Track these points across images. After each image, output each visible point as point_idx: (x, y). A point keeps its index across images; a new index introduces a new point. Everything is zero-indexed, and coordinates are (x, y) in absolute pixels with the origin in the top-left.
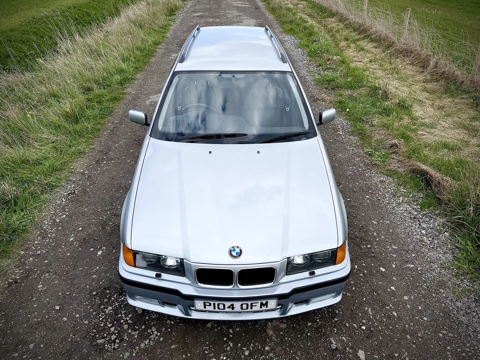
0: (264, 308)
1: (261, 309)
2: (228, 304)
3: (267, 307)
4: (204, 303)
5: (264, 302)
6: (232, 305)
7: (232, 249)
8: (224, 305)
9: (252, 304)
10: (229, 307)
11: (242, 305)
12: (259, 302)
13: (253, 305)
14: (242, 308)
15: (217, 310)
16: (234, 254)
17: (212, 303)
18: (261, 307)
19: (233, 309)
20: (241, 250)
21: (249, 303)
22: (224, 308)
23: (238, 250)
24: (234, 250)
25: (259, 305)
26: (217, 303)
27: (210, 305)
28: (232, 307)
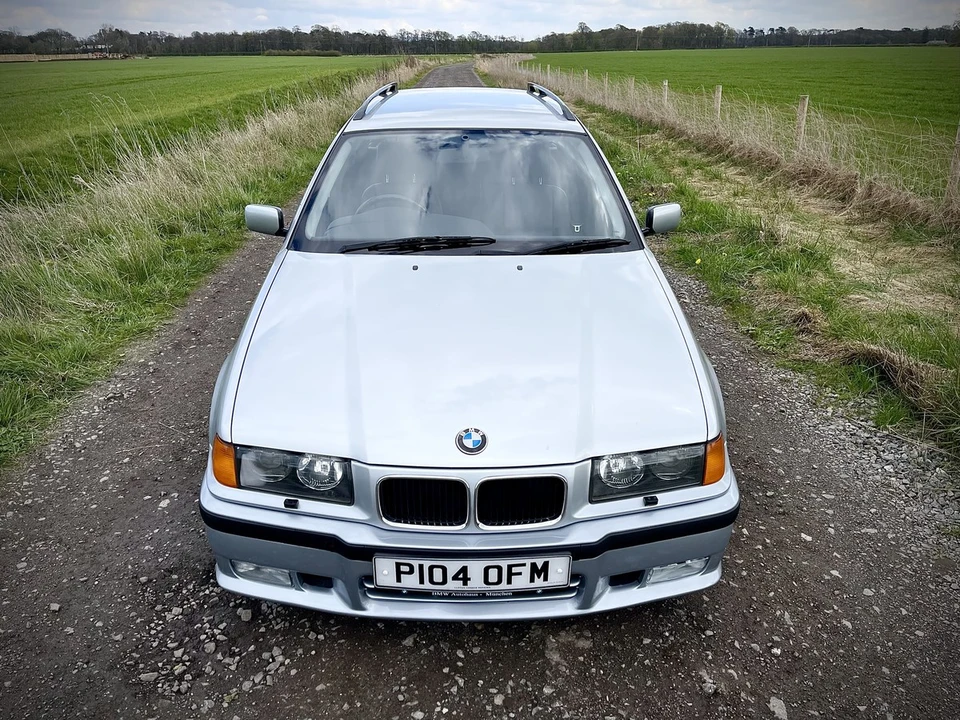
0: (539, 582)
1: (532, 585)
2: (453, 566)
3: (546, 579)
4: (398, 565)
5: (540, 562)
6: (464, 570)
7: (464, 434)
8: (444, 570)
9: (510, 567)
10: (455, 578)
11: (486, 570)
12: (528, 561)
13: (514, 570)
14: (486, 581)
15: (427, 585)
16: (468, 443)
17: (416, 563)
18: (532, 580)
19: (465, 584)
20: (484, 437)
21: (504, 563)
22: (445, 582)
23: (477, 437)
24: (469, 436)
25: (526, 571)
26: (427, 564)
27: (411, 572)
28: (463, 575)
